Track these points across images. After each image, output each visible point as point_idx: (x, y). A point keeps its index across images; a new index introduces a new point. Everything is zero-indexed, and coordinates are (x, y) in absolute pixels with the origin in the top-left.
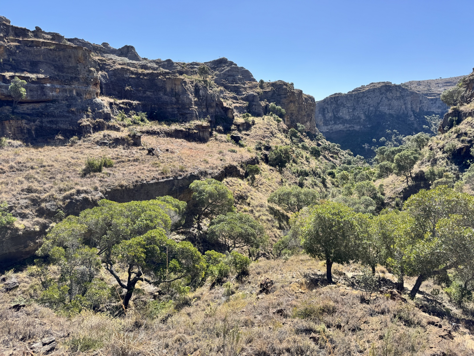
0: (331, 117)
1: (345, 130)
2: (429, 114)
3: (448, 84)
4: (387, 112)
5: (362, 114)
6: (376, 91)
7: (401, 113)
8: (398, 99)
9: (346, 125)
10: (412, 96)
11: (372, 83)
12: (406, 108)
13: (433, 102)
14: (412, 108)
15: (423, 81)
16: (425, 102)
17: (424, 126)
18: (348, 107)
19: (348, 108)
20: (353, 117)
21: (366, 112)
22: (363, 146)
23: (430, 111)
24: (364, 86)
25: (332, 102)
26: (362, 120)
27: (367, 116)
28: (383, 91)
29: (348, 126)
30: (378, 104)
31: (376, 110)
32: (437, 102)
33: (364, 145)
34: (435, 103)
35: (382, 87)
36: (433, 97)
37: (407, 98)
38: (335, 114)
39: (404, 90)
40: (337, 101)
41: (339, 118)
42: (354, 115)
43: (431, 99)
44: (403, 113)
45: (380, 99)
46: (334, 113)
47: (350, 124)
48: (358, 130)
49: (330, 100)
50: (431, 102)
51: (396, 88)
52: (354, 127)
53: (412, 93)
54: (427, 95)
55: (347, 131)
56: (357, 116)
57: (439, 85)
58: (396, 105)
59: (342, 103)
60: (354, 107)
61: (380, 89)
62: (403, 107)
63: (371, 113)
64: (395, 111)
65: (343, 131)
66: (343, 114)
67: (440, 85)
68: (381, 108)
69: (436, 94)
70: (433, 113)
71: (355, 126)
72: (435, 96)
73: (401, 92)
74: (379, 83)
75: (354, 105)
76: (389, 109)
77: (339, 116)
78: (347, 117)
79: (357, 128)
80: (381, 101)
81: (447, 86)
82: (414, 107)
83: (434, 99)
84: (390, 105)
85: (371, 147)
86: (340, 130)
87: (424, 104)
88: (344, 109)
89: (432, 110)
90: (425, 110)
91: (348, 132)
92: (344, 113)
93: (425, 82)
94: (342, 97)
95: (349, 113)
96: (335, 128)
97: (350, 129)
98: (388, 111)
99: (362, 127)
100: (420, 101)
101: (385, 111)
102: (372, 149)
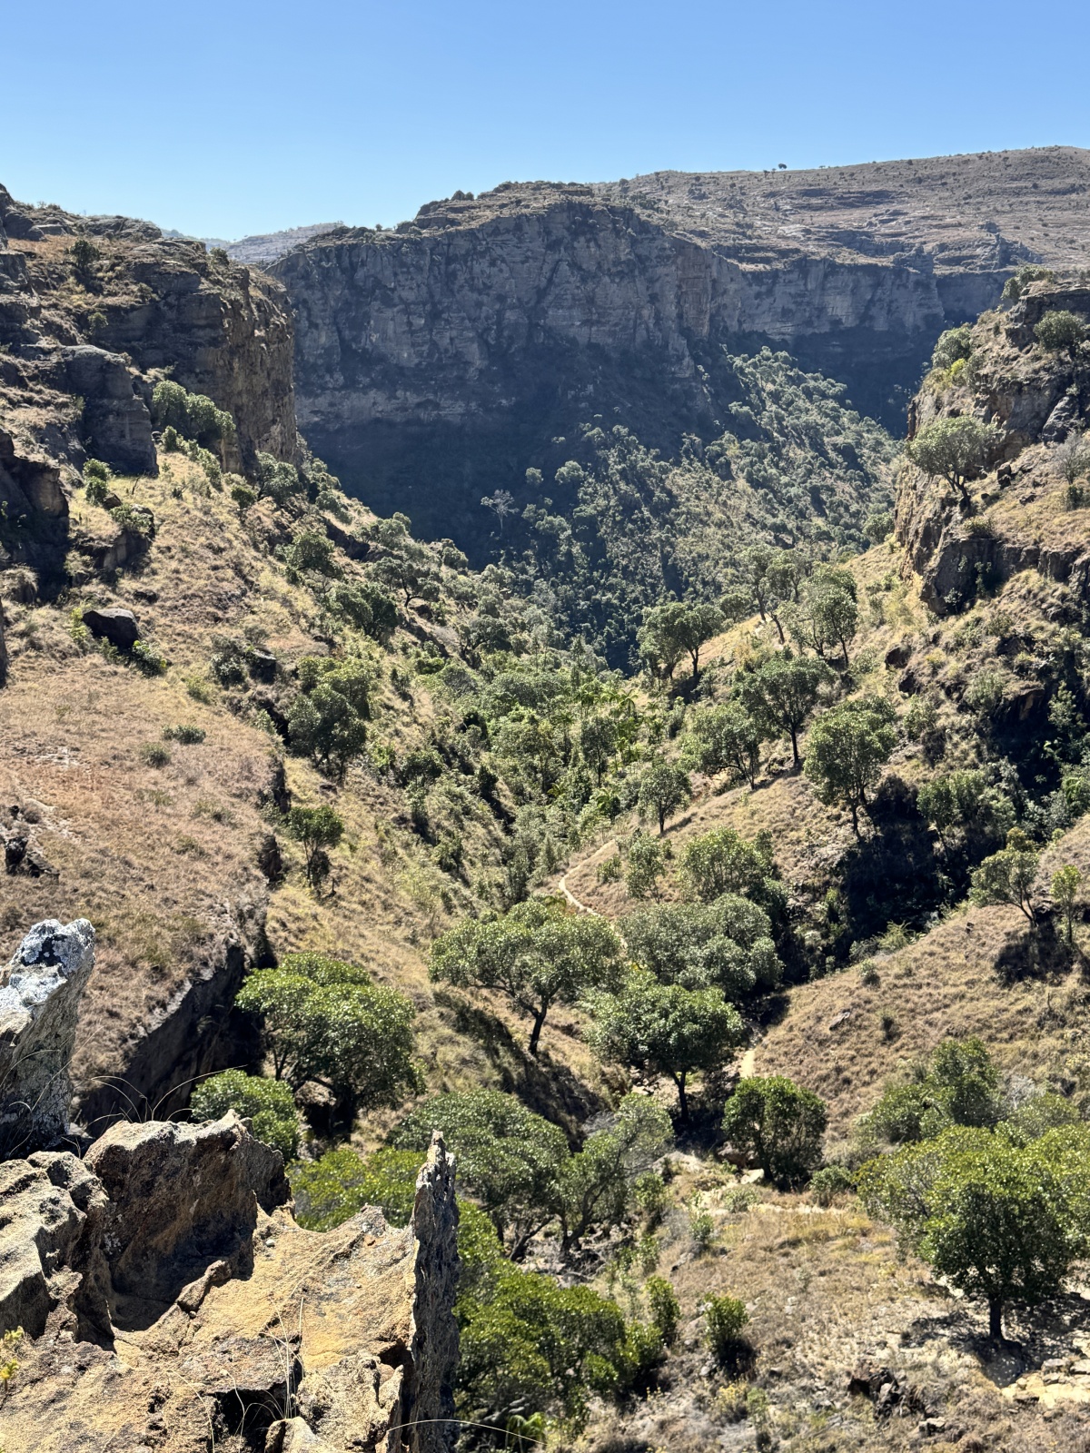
0: (328, 351)
1: (399, 417)
2: (748, 343)
3: (814, 201)
4: (582, 334)
5: (471, 340)
6: (526, 228)
7: (638, 340)
8: (625, 272)
9: (399, 393)
10: (679, 261)
11: (507, 187)
12: (658, 318)
13: (763, 289)
14: (680, 316)
15: (715, 179)
16: (732, 287)
17: (734, 407)
18: (407, 304)
19: (406, 312)
20: (430, 355)
21: (488, 329)
22: (486, 501)
23: (752, 333)
24: (470, 197)
25: (326, 274)
26: (472, 373)
27: (495, 354)
28: (559, 231)
29: (413, 399)
30: (541, 293)
31: (533, 326)
32: (778, 289)
33: (491, 495)
34: (770, 292)
35: (552, 209)
36: (761, 266)
37: (661, 270)
38: (347, 334)
39: (648, 232)
40: (353, 268)
41: (369, 359)
42: (434, 344)
43: (753, 273)
44: (648, 344)
45: (547, 268)
46: (339, 331)
47: (417, 391)
48: (457, 420)
49: (318, 263)
50: (756, 288)
51: (614, 222)
52: (437, 406)
53: (681, 246)
54: (734, 252)
55: (408, 423)
56: (452, 351)
57: (781, 203)
58: (619, 302)
59: (378, 284)
60: (434, 305)
61: (544, 220)
62: (645, 312)
63: (511, 339)
64: (612, 334)
65: (391, 424)
66: (384, 338)
67: (785, 205)
68: (556, 317)
69: (772, 249)
70: (764, 339)
71: (443, 403)
72: (767, 261)
73: (634, 243)
74: (538, 187)
75: (432, 296)
76: (587, 323)
77: (365, 351)
78: (406, 355)
79: (453, 410)
80: (550, 281)
81: (809, 207)
82: (691, 313)
83: (766, 273)
84: (591, 300)
85: (523, 509)
86: (377, 421)
87: (726, 300)
88: (389, 313)
89: (758, 327)
90: (733, 326)
91: (414, 429)
92: (390, 332)
93: (722, 181)
94: (372, 249)
95: (412, 333)
96: (352, 410)
97: (423, 415)
98: (585, 330)
99: (473, 405)
100: (714, 281)
101: (572, 332)
102: (525, 515)
